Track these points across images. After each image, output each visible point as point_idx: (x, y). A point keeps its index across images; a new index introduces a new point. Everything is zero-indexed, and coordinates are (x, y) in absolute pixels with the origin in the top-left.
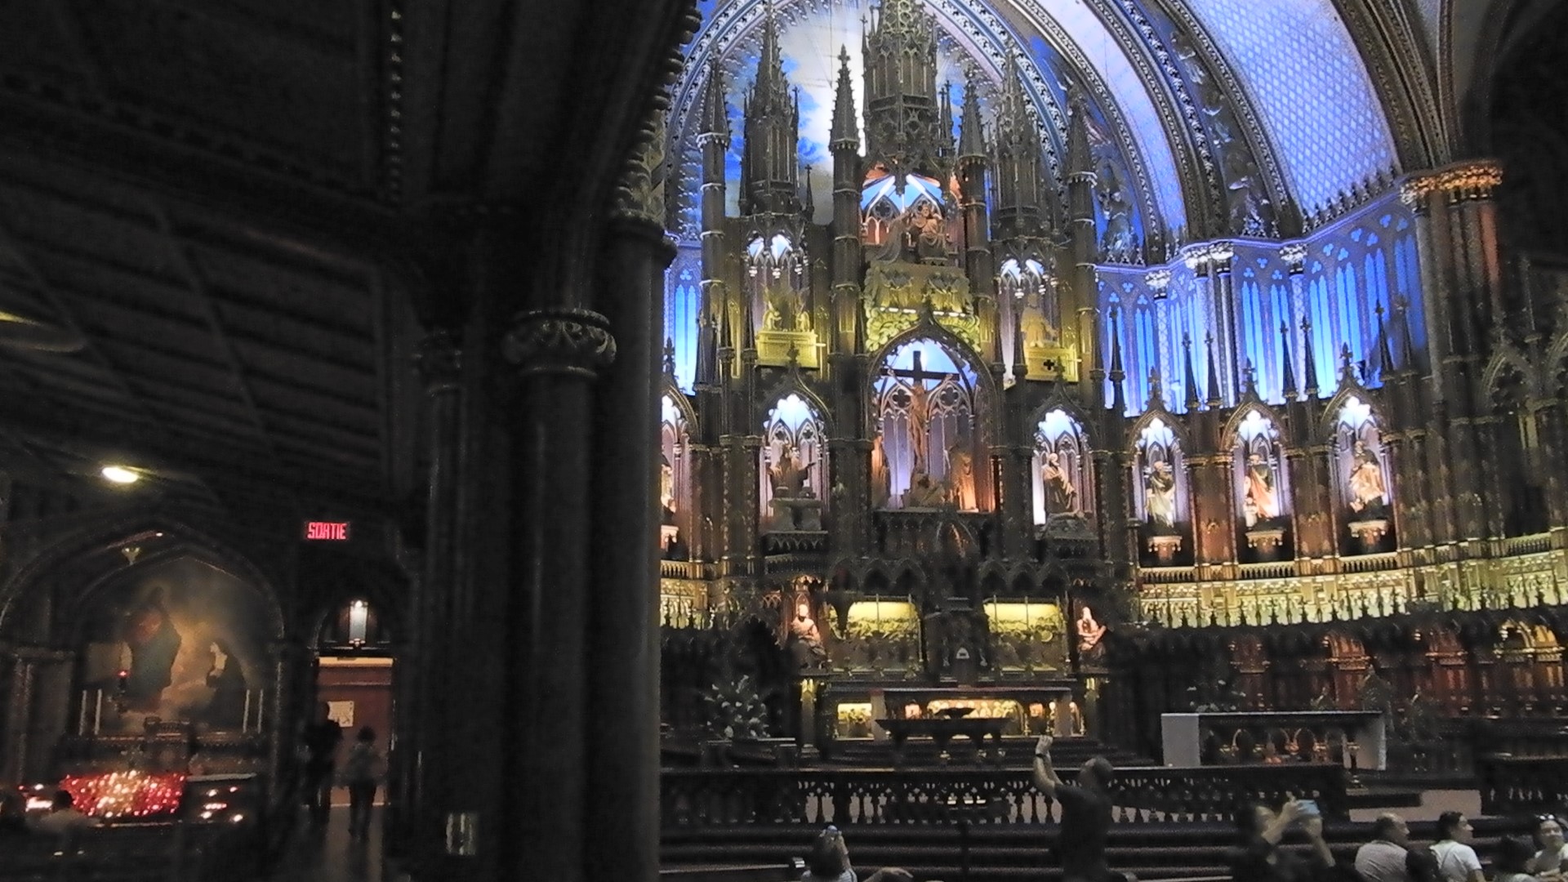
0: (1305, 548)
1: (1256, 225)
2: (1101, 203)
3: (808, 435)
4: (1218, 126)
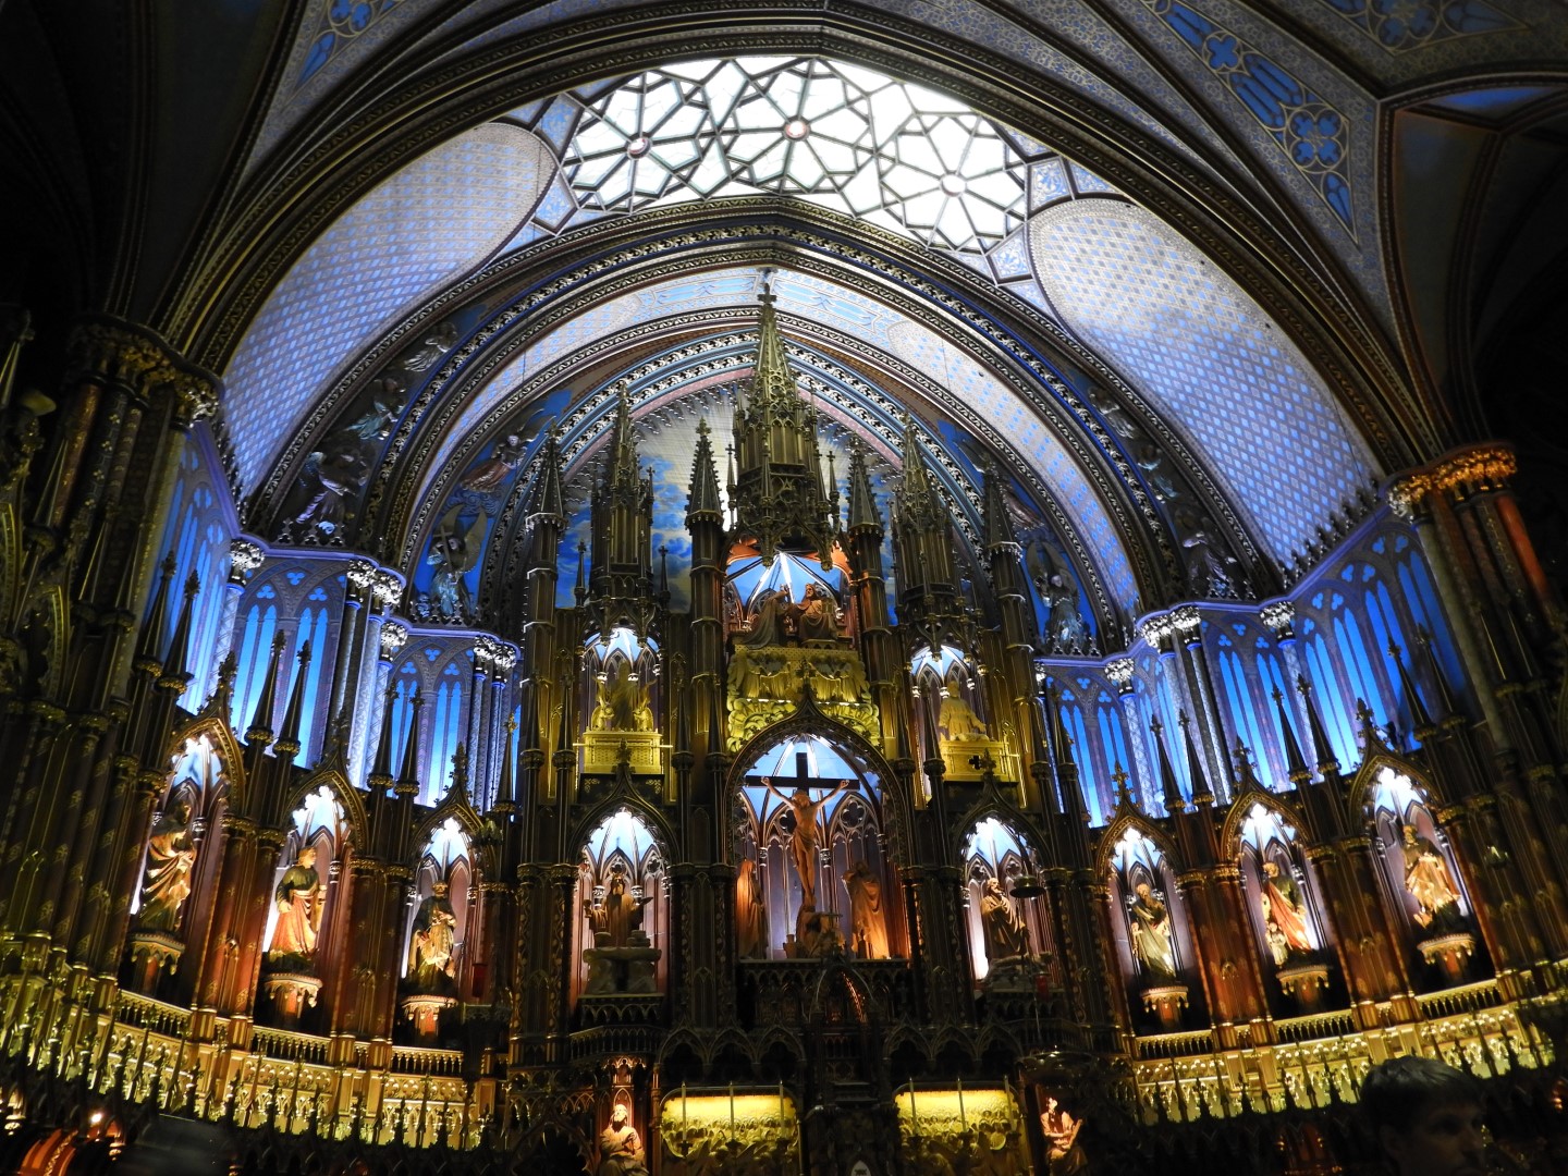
0: (1362, 986)
1: (1223, 586)
2: (1040, 590)
3: (653, 867)
4: (1158, 480)
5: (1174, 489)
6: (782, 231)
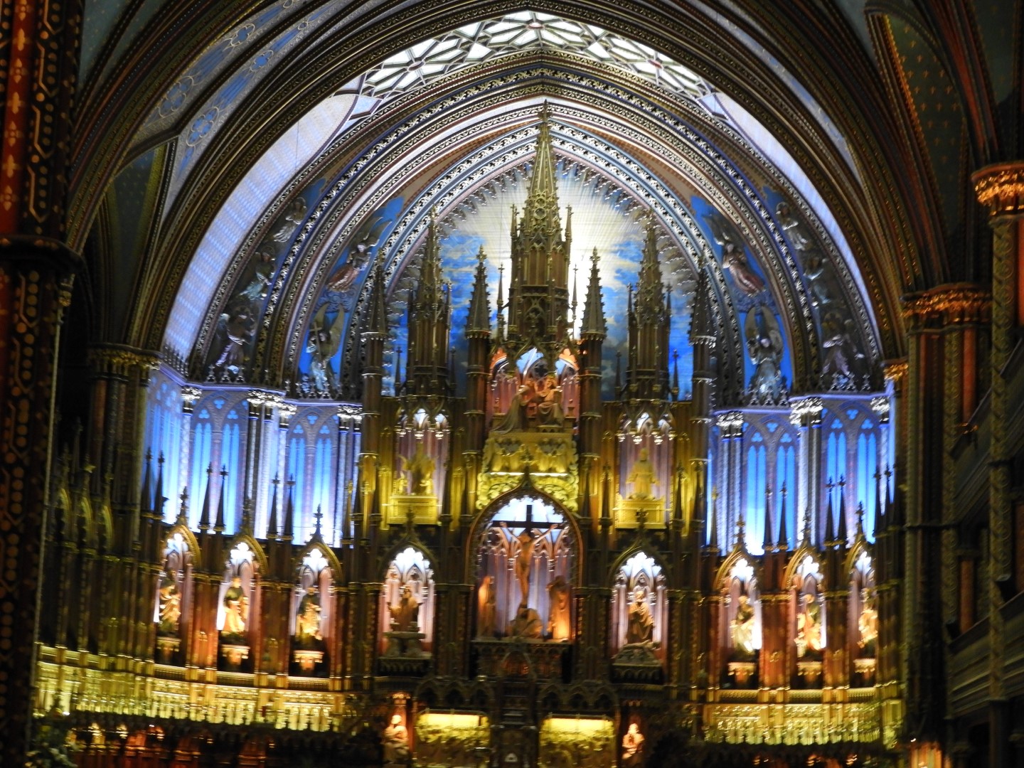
0: (830, 678)
1: (846, 380)
2: (750, 351)
4: (817, 289)
5: (828, 297)
6: (548, 73)
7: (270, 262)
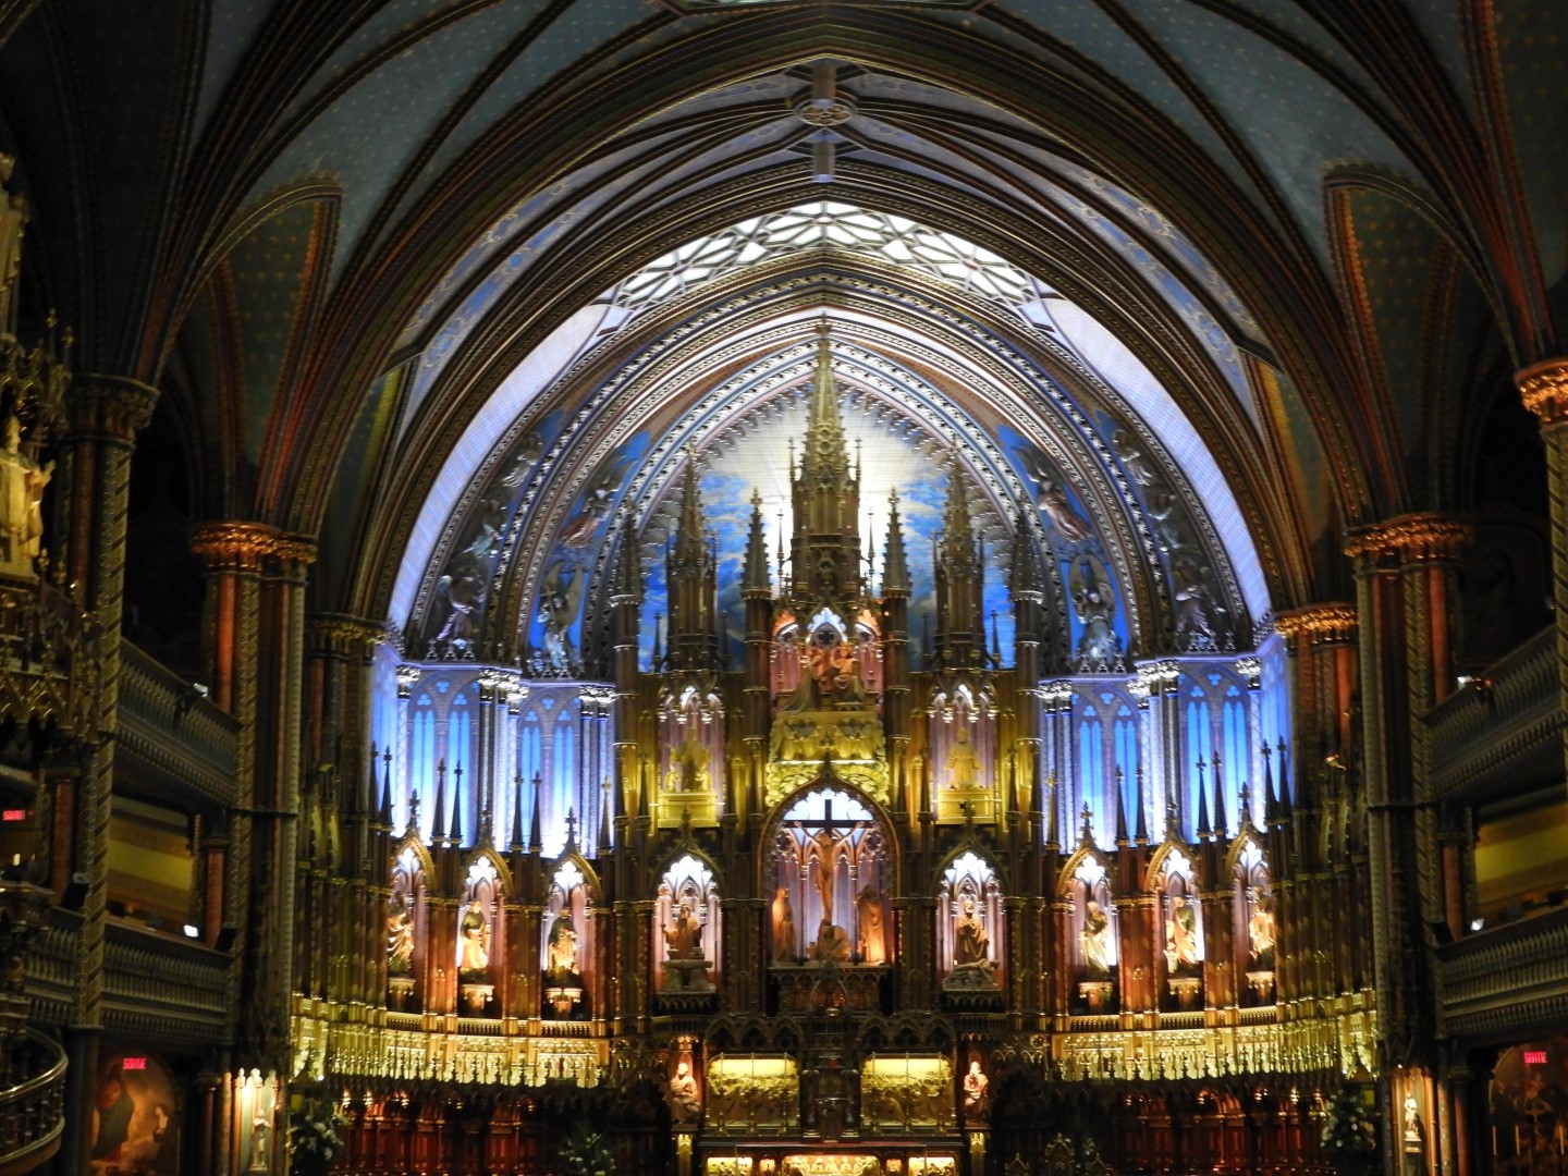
0: (1212, 998)
2: (1077, 607)
3: (715, 891)
4: (1165, 531)
5: (1180, 541)
7: (500, 512)
